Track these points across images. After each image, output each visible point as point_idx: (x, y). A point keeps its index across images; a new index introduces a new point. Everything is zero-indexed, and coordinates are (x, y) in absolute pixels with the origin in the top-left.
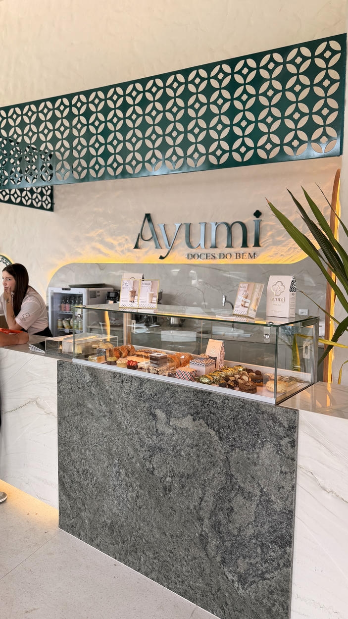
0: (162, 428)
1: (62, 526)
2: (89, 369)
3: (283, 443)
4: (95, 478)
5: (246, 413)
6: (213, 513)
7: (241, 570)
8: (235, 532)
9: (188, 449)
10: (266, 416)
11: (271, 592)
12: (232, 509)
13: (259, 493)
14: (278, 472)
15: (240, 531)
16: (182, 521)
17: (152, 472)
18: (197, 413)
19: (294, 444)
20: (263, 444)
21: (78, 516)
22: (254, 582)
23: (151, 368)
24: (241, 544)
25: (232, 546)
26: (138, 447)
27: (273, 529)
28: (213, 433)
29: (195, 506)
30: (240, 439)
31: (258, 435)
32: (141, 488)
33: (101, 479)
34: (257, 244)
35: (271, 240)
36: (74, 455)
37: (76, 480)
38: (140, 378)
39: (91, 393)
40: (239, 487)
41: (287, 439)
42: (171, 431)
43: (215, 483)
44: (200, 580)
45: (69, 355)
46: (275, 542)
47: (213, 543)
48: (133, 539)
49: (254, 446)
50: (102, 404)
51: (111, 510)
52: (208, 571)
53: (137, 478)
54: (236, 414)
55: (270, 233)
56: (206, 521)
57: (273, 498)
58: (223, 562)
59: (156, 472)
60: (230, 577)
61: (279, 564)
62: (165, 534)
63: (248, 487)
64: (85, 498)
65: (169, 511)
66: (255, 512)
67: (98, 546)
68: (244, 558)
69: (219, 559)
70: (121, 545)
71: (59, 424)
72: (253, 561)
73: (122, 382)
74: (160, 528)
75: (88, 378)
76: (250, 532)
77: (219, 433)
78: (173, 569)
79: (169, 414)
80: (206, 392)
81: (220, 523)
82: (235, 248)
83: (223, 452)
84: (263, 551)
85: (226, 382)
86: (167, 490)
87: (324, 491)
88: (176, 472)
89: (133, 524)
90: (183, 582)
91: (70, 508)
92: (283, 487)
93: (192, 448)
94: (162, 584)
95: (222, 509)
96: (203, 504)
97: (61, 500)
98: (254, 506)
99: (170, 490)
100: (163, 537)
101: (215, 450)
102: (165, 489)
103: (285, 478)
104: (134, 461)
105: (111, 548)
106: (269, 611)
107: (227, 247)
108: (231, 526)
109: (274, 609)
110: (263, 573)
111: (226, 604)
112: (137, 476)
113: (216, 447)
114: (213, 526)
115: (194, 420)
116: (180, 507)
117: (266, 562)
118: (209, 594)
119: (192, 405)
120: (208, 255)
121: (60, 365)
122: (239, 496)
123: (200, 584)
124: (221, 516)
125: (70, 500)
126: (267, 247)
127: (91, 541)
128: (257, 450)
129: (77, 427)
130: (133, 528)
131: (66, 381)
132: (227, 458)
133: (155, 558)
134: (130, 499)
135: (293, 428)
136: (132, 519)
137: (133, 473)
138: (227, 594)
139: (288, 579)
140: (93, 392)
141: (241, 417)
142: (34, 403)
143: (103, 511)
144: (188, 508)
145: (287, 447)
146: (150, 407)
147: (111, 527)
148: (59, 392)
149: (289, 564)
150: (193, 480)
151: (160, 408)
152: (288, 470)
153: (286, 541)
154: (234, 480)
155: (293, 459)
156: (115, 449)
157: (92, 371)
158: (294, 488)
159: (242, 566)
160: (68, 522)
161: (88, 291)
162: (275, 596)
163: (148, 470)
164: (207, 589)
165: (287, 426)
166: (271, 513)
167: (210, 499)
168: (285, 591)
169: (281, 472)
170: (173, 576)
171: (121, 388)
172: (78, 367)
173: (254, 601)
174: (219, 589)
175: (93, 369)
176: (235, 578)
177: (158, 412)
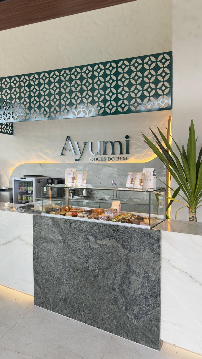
0: (93, 245)
1: (36, 303)
2: (51, 218)
3: (154, 247)
4: (55, 275)
5: (136, 234)
6: (120, 285)
7: (135, 312)
8: (132, 294)
9: (106, 255)
10: (146, 235)
11: (151, 321)
12: (130, 282)
13: (143, 273)
14: (152, 261)
15: (134, 292)
16: (104, 292)
17: (88, 268)
18: (111, 236)
19: (159, 247)
20: (145, 248)
21: (46, 297)
22: (142, 317)
23: (85, 216)
24: (135, 299)
25: (130, 301)
26: (80, 256)
27: (151, 289)
28: (119, 245)
29: (111, 283)
30: (133, 247)
31: (142, 244)
32: (82, 277)
33: (59, 275)
34: (128, 153)
35: (135, 151)
36: (43, 265)
37: (44, 277)
38: (80, 221)
39: (53, 230)
40: (134, 270)
41: (156, 245)
42: (98, 246)
43: (121, 270)
44: (115, 320)
45: (39, 212)
46: (152, 296)
47: (121, 301)
48: (77, 305)
49: (140, 250)
50: (59, 236)
51: (65, 291)
52: (118, 315)
53: (79, 273)
54: (131, 235)
55: (134, 147)
56: (117, 290)
57: (150, 274)
58: (126, 309)
59: (90, 268)
60: (130, 316)
61: (154, 306)
62: (95, 300)
63: (138, 270)
64: (50, 287)
65: (97, 287)
66: (142, 282)
67: (57, 312)
68: (137, 306)
69: (124, 308)
70: (70, 309)
71: (34, 248)
72: (141, 307)
73: (71, 223)
74: (92, 297)
75: (51, 223)
76: (139, 292)
77: (123, 245)
78: (100, 317)
79: (96, 238)
80: (116, 226)
81: (124, 290)
82: (116, 155)
83: (125, 254)
84: (146, 301)
85: (124, 220)
86: (96, 277)
87: (175, 269)
88: (101, 267)
89: (77, 297)
90: (105, 323)
91: (41, 293)
92: (155, 268)
93: (109, 254)
94: (94, 326)
95: (125, 283)
96: (115, 281)
97: (35, 289)
98: (141, 279)
99: (98, 277)
100: (94, 301)
101: (121, 254)
102: (95, 276)
103: (156, 264)
104: (77, 264)
105: (65, 311)
106: (150, 330)
107: (112, 154)
108: (130, 291)
109: (152, 329)
110: (147, 312)
111: (128, 330)
112: (79, 271)
113: (122, 252)
114: (121, 292)
115: (110, 240)
116: (103, 284)
117: (148, 306)
118: (119, 327)
119: (109, 233)
120: (102, 158)
121: (34, 217)
122: (133, 275)
123: (114, 322)
124: (125, 286)
125: (40, 289)
126: (132, 154)
127: (53, 309)
128: (142, 252)
129: (45, 250)
130: (77, 299)
131: (38, 226)
132: (127, 257)
133: (90, 313)
134: (76, 284)
135: (159, 239)
136: (77, 294)
137: (77, 270)
138: (129, 326)
139: (159, 313)
140: (54, 230)
141: (134, 236)
142: (19, 239)
143: (60, 292)
144: (107, 285)
145: (156, 249)
146: (86, 235)
147: (65, 301)
148: (34, 231)
149: (159, 305)
150: (110, 270)
151: (92, 235)
152: (157, 260)
153: (157, 294)
154: (131, 268)
155: (160, 254)
156: (67, 259)
157: (54, 220)
158: (160, 268)
159: (136, 310)
160: (39, 301)
161: (36, 179)
162: (153, 323)
163: (85, 268)
164: (118, 324)
165: (156, 239)
166: (149, 282)
167: (119, 279)
168: (158, 319)
169: (154, 261)
170: (99, 321)
171: (70, 227)
172: (45, 217)
173: (142, 327)
174: (124, 324)
175: (54, 218)
176: (133, 317)
177: (90, 237)
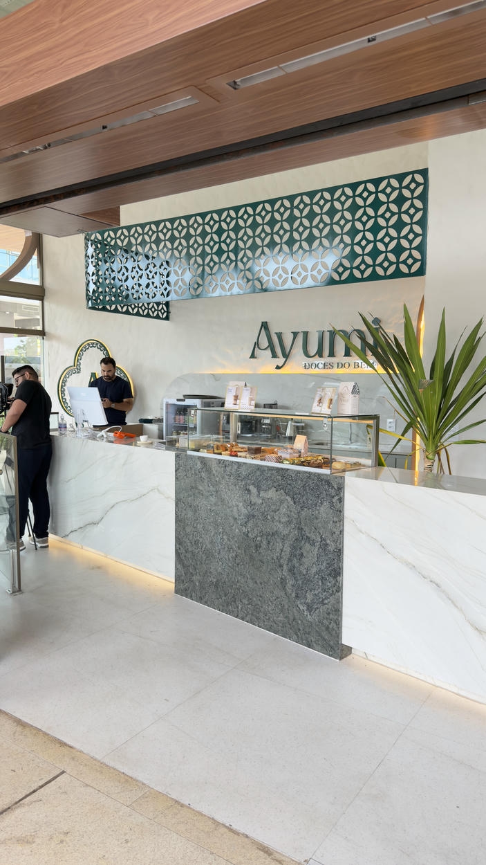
0: (254, 499)
1: (177, 591)
2: (200, 458)
3: (334, 500)
4: (204, 546)
5: (311, 482)
6: (290, 560)
7: (309, 601)
8: (305, 572)
9: (272, 513)
10: (323, 482)
11: (329, 614)
12: (302, 555)
13: (320, 540)
14: (331, 522)
15: (307, 570)
16: (269, 570)
17: (247, 534)
18: (279, 485)
19: (341, 500)
20: (322, 503)
21: (191, 581)
22: (317, 608)
23: (248, 456)
24: (308, 580)
25: (302, 584)
26: (237, 516)
27: (329, 565)
28: (289, 499)
29: (277, 557)
30: (307, 501)
31: (319, 497)
32: (239, 548)
33: (209, 546)
36: (188, 529)
37: (190, 550)
38: (238, 463)
39: (201, 477)
40: (307, 537)
41: (337, 497)
42: (261, 501)
43: (291, 536)
44: (281, 615)
45: (184, 450)
46: (330, 575)
47: (290, 583)
48: (233, 591)
49: (316, 505)
50: (210, 485)
51: (217, 571)
52: (286, 607)
53: (236, 541)
54: (304, 483)
56: (285, 567)
57: (328, 541)
58: (297, 597)
59: (250, 535)
60: (301, 607)
61: (333, 591)
62: (256, 582)
63: (312, 536)
64: (197, 564)
65: (259, 563)
66: (317, 554)
67: (206, 603)
68: (311, 591)
69: (294, 595)
70: (223, 598)
71: (177, 505)
72: (316, 592)
73: (225, 466)
74: (252, 579)
75: (199, 465)
76: (314, 570)
77: (294, 498)
78: (262, 610)
79: (259, 488)
80: (287, 470)
81: (294, 567)
82: (353, 357)
83: (296, 512)
84: (323, 583)
85: (302, 464)
86: (258, 547)
87: (361, 533)
88: (264, 532)
89: (233, 579)
90: (269, 619)
91: (184, 575)
92: (334, 533)
93: (275, 512)
94: (254, 624)
95: (295, 556)
96: (283, 554)
97: (177, 569)
98: (316, 550)
99: (260, 547)
100: (255, 585)
101: (291, 511)
102: (256, 546)
103: (336, 526)
104: (234, 527)
105: (216, 602)
106: (327, 628)
107: (345, 356)
108: (302, 568)
109: (331, 626)
110: (323, 600)
111: (299, 630)
112: (236, 539)
113: (292, 509)
114: (290, 570)
115: (277, 491)
116: (267, 559)
117: (325, 591)
118: (288, 625)
119: (275, 480)
120: (326, 364)
121: (177, 456)
122: (307, 544)
123: (281, 618)
124: (295, 561)
125: (184, 567)
127: (200, 600)
128: (318, 508)
129: (190, 506)
130: (233, 582)
131: (182, 469)
132: (299, 517)
133: (249, 604)
134: (231, 559)
135: (340, 489)
136: (232, 575)
137: (233, 538)
138: (300, 622)
139: (339, 602)
140: (203, 476)
141: (308, 485)
142: (156, 490)
143: (210, 573)
144: (273, 559)
145: (337, 503)
146: (246, 484)
147: (216, 586)
148: (177, 478)
149: (339, 589)
150: (276, 537)
151: (253, 484)
152: (338, 520)
153: (337, 572)
154: (303, 532)
155: (340, 511)
156: (220, 521)
157: (202, 459)
158: (342, 532)
159: (310, 597)
160: (182, 587)
162: (331, 616)
163: (244, 533)
164: (286, 620)
165: (337, 488)
166: (327, 554)
167: (287, 549)
168: (337, 611)
169: (333, 522)
170: (261, 615)
171: (225, 472)
172: (191, 457)
173: (318, 623)
174: (294, 619)
175: (203, 457)
176: (305, 608)
177: (251, 488)
